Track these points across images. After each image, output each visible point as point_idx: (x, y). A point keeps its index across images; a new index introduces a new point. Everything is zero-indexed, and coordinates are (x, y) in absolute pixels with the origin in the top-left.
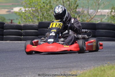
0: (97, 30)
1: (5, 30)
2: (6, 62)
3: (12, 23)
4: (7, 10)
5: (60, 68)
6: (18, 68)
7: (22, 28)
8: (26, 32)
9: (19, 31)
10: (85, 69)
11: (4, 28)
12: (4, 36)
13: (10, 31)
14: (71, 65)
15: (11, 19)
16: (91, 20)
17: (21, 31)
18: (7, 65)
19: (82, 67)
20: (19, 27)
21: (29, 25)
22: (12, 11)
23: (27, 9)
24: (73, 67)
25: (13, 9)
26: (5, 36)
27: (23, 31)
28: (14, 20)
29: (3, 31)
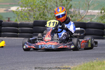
0: (87, 29)
1: (3, 28)
2: (3, 57)
3: (9, 21)
4: (4, 9)
7: (19, 26)
8: (22, 30)
11: (2, 25)
12: (2, 33)
13: (7, 28)
15: (9, 17)
17: (17, 28)
20: (16, 25)
21: (25, 23)
22: (10, 10)
23: (23, 8)
25: (10, 8)
27: (19, 28)
28: (11, 18)
29: (1, 28)
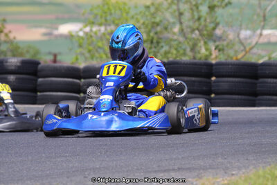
0: (261, 80)
1: (40, 80)
2: (43, 155)
3: (55, 61)
4: (43, 30)
5: (174, 170)
6: (74, 169)
7: (82, 75)
9: (74, 82)
10: (234, 172)
11: (39, 74)
12: (39, 94)
13: (52, 81)
14: (201, 163)
15: (55, 51)
16: (245, 55)
17: (78, 81)
18: (48, 163)
19: (226, 170)
20: (73, 73)
21: (97, 66)
22: (56, 32)
24: (205, 169)
25: (57, 29)
26: (42, 94)
27: (83, 80)
28: (60, 54)
29: (37, 80)
